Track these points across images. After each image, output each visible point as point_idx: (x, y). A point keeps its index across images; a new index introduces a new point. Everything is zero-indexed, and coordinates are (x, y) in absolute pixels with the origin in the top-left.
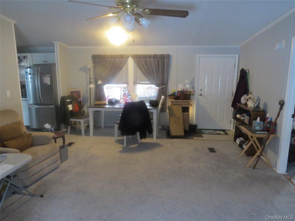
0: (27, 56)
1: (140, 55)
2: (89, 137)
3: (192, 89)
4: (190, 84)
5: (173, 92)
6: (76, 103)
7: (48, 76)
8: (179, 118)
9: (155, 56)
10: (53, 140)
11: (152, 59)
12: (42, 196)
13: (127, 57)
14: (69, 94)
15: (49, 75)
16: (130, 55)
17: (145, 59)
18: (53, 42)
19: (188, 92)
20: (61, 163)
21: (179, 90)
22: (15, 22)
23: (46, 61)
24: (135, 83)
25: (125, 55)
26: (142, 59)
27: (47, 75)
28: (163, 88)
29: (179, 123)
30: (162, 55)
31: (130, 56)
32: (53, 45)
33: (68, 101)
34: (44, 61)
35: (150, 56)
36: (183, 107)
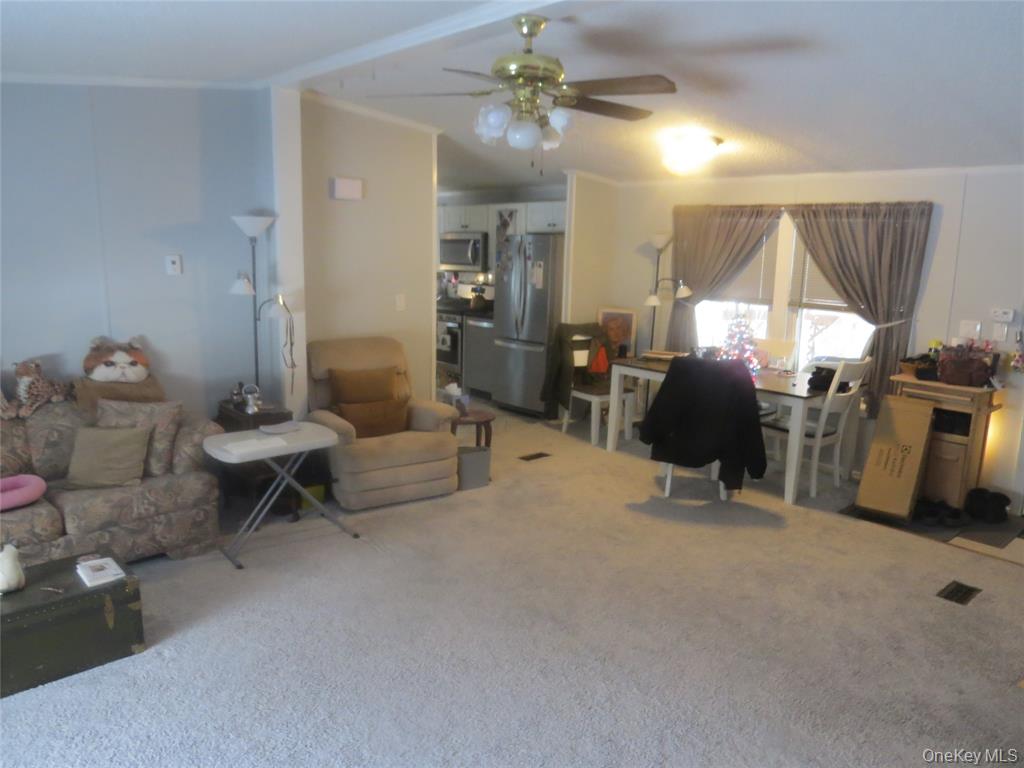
0: (516, 211)
1: (817, 205)
2: (604, 451)
3: (1017, 345)
4: (1009, 324)
5: (930, 350)
6: (603, 349)
7: (540, 266)
8: (906, 449)
9: (871, 211)
10: (449, 426)
11: (860, 220)
12: (356, 536)
13: (775, 212)
14: (600, 322)
15: (542, 263)
16: (785, 206)
17: (833, 220)
18: (565, 172)
19: (987, 354)
20: (460, 488)
21: (954, 343)
22: (440, 131)
23: (554, 225)
24: (796, 304)
25: (768, 206)
26: (823, 220)
27: (538, 262)
28: (888, 329)
29: (902, 466)
30: (899, 204)
31: (783, 208)
32: (563, 180)
33: (577, 338)
34: (549, 225)
35: (851, 210)
36: (939, 413)
